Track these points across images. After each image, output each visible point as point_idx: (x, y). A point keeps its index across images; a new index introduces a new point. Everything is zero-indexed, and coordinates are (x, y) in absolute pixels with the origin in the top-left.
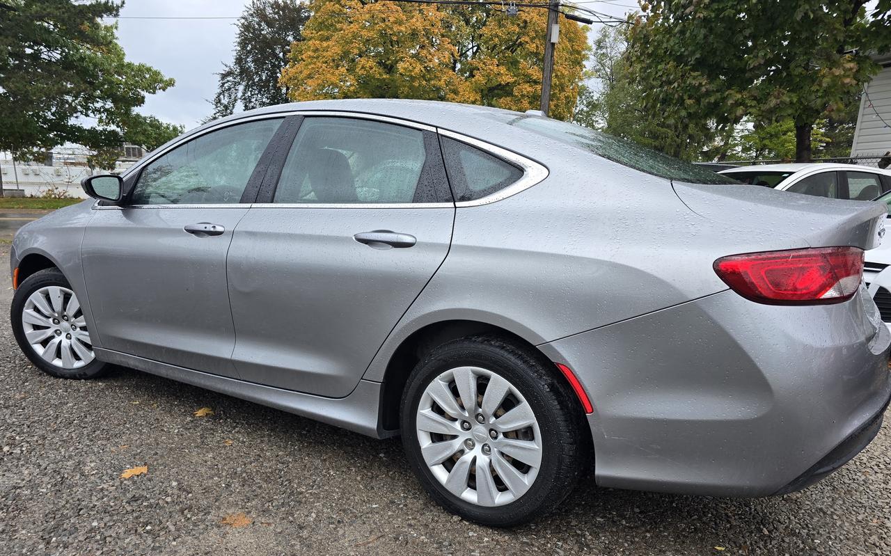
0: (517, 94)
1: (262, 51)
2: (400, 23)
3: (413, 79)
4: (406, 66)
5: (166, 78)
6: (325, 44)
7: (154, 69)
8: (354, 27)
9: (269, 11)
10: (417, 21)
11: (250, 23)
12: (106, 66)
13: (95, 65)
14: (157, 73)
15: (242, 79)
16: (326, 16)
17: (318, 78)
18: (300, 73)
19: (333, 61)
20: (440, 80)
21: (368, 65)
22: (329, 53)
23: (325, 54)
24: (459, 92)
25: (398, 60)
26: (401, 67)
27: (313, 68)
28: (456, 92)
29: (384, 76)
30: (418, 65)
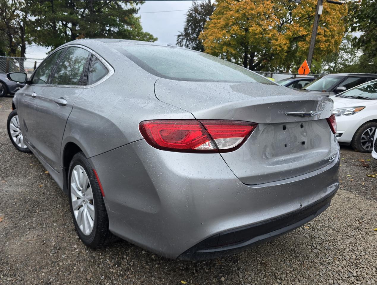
0: (308, 40)
1: (195, 25)
2: (252, 9)
3: (256, 34)
4: (253, 29)
5: (155, 37)
6: (219, 21)
7: (151, 34)
8: (232, 12)
9: (199, 8)
10: (261, 8)
11: (191, 14)
12: (133, 33)
13: (129, 33)
14: (151, 36)
15: (185, 37)
16: (221, 9)
17: (214, 36)
18: (208, 34)
19: (221, 28)
20: (269, 35)
21: (236, 29)
22: (220, 25)
23: (218, 25)
24: (278, 40)
25: (250, 26)
26: (251, 29)
27: (212, 32)
28: (277, 40)
29: (243, 34)
30: (259, 28)
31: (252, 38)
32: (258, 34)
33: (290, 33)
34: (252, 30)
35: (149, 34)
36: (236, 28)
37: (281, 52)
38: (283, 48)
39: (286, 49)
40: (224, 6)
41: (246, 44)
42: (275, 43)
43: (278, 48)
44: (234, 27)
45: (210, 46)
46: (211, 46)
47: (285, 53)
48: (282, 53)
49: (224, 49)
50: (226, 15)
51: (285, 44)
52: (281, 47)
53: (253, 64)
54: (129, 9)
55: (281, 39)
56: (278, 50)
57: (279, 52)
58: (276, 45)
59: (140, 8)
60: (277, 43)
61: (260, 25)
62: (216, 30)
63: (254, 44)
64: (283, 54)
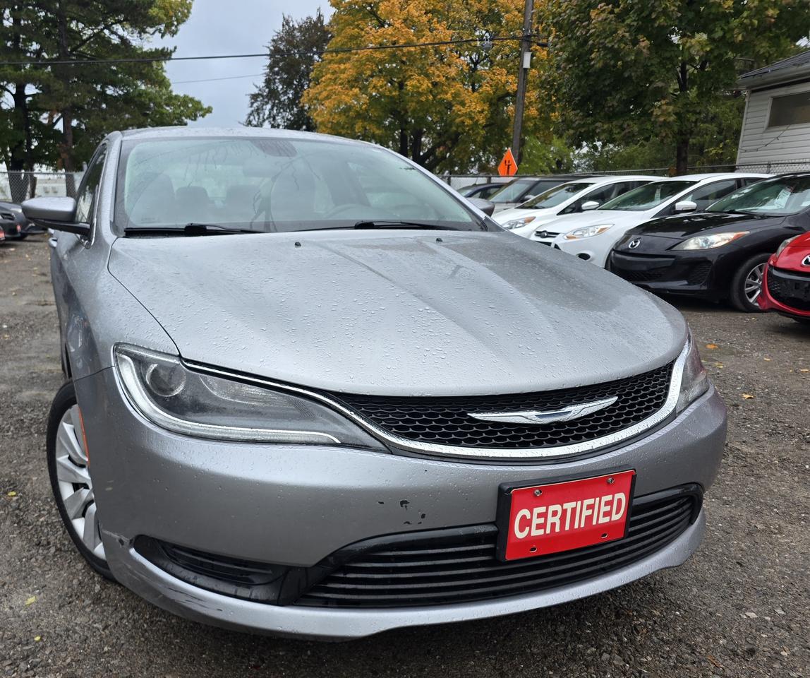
2: (410, 44)
3: (420, 94)
4: (414, 83)
6: (342, 67)
11: (278, 46)
12: (158, 99)
13: (150, 99)
15: (269, 99)
16: (346, 40)
17: (334, 99)
18: (320, 93)
19: (349, 82)
20: (447, 94)
21: (379, 85)
22: (345, 75)
23: (342, 76)
24: (466, 104)
25: (407, 79)
26: (410, 84)
27: (331, 90)
28: (463, 104)
29: (394, 93)
30: (426, 81)
31: (413, 101)
32: (426, 94)
33: (489, 89)
34: (412, 86)
35: (192, 100)
36: (380, 83)
37: (472, 129)
38: (478, 121)
39: (482, 121)
40: (352, 35)
41: (403, 112)
42: (460, 111)
43: (468, 122)
44: (375, 81)
45: (329, 122)
46: (331, 120)
47: (481, 131)
48: (476, 131)
49: (357, 127)
50: (357, 56)
51: (482, 111)
52: (471, 118)
53: (421, 154)
54: (154, 50)
55: (471, 102)
56: (467, 126)
57: (469, 130)
58: (462, 116)
59: (175, 48)
60: (464, 110)
61: (427, 76)
62: (338, 88)
63: (418, 114)
64: (478, 133)
